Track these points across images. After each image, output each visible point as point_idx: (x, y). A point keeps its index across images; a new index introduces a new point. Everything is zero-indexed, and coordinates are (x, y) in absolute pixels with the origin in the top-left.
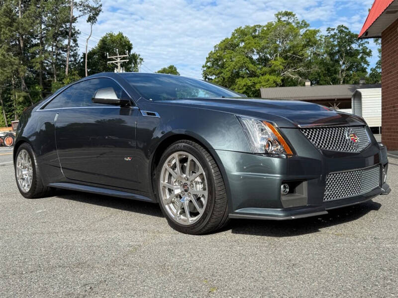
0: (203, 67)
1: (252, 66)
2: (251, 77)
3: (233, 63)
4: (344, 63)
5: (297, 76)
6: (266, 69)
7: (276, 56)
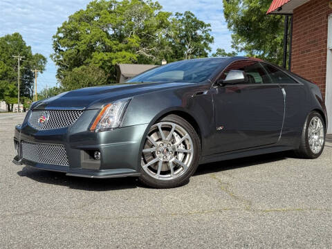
1: (109, 41)
2: (106, 51)
3: (89, 36)
4: (190, 47)
5: (151, 56)
6: (122, 45)
7: (132, 34)
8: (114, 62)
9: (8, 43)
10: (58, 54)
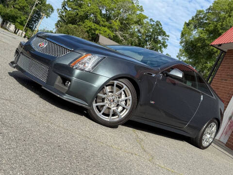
1: (100, 17)
2: (95, 23)
3: (89, 8)
4: (150, 45)
5: (123, 39)
6: (107, 23)
7: (117, 19)
8: (97, 32)
10: (63, 10)
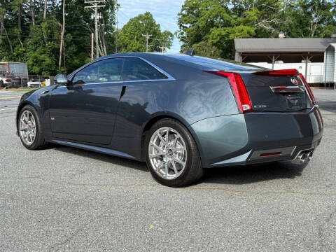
0: (179, 15)
1: (227, 15)
2: (225, 26)
3: (209, 12)
4: (316, 16)
5: (270, 28)
6: (240, 19)
7: (252, 6)
8: (231, 37)
9: (141, 22)
10: (182, 31)
